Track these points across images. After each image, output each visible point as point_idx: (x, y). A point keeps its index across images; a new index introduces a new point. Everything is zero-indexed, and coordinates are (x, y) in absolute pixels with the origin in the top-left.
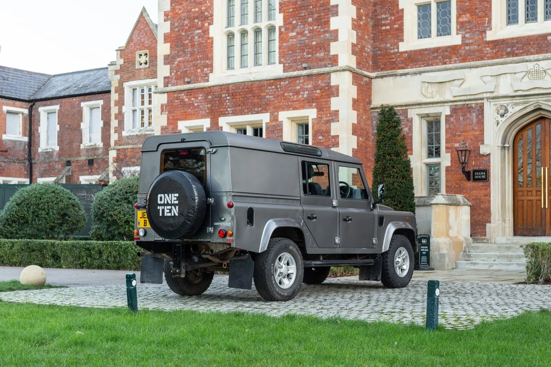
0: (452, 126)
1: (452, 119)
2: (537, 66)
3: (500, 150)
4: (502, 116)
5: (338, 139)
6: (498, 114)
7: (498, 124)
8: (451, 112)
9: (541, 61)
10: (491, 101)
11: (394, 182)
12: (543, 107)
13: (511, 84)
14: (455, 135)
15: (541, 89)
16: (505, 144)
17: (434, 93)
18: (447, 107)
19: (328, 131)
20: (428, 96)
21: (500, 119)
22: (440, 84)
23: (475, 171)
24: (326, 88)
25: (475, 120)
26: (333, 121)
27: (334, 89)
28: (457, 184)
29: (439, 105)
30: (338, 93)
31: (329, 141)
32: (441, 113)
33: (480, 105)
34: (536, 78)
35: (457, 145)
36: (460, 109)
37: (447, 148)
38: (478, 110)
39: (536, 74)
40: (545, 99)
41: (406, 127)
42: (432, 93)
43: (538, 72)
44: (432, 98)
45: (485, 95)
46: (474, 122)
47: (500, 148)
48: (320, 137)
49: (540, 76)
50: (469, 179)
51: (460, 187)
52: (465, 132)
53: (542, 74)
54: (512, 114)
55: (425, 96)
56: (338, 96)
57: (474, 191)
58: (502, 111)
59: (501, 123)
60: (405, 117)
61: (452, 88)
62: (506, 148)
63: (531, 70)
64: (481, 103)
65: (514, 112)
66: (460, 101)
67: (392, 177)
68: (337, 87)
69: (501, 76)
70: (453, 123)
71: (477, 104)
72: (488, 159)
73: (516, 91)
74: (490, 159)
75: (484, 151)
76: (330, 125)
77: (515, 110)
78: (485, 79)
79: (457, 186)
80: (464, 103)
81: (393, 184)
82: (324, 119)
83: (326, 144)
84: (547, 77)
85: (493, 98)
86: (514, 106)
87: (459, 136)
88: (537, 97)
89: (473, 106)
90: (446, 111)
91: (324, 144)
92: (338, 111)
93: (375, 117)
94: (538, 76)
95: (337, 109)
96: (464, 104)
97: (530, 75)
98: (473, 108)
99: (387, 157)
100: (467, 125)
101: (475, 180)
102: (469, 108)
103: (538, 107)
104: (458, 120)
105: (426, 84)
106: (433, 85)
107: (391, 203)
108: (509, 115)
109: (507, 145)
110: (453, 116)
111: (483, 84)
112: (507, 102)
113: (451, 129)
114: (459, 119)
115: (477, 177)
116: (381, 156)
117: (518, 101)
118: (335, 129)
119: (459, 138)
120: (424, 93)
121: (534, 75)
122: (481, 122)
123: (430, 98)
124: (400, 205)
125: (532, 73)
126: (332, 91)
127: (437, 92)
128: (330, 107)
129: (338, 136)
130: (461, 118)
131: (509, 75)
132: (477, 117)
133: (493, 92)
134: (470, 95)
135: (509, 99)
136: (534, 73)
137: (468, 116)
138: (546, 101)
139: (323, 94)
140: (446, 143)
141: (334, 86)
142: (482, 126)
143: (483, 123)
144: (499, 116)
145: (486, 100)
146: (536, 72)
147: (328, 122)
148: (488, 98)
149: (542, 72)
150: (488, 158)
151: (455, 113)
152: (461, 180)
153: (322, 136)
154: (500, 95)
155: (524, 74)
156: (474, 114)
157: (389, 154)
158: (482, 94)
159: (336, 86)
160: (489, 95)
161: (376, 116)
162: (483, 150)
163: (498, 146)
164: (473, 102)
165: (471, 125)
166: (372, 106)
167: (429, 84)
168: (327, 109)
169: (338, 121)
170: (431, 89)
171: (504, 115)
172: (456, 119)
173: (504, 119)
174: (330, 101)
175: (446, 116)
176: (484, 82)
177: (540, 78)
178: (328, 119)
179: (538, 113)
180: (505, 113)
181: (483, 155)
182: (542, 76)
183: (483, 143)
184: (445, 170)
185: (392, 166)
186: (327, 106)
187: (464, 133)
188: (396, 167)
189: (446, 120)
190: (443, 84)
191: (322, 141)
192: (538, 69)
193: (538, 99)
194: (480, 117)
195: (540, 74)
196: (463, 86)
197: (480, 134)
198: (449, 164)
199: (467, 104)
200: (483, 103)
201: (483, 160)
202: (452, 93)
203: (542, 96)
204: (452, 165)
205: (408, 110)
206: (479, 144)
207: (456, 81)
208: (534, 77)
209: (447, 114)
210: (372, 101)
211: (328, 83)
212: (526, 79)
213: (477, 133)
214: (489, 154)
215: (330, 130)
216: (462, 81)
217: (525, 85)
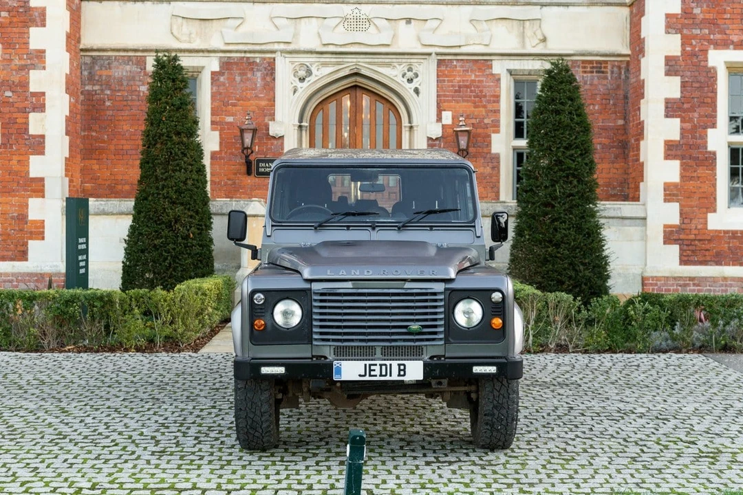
0: (222, 89)
1: (222, 79)
2: (357, 11)
3: (296, 131)
4: (302, 80)
5: (44, 100)
6: (294, 76)
7: (295, 92)
8: (220, 67)
9: (362, 5)
10: (287, 56)
11: (187, 179)
12: (363, 72)
13: (318, 33)
14: (226, 104)
15: (362, 46)
16: (302, 122)
17: (193, 36)
18: (214, 59)
19: (25, 84)
20: (184, 38)
21: (299, 85)
22: (202, 22)
23: (259, 161)
24: (21, 10)
25: (259, 83)
26: (34, 67)
27: (36, 14)
28: (229, 179)
29: (201, 54)
30: (44, 20)
31: (26, 100)
32: (203, 67)
33: (268, 60)
34: (355, 29)
35: (230, 119)
36: (236, 63)
37: (213, 123)
38: (265, 68)
39: (355, 23)
40: (368, 60)
41: (143, 85)
42: (190, 34)
43: (358, 20)
44: (190, 42)
45: (276, 47)
46: (258, 85)
47: (296, 128)
48: (8, 94)
49: (361, 26)
50: (249, 173)
51: (234, 183)
52: (242, 100)
53: (364, 23)
54: (317, 78)
55: (177, 39)
56: (44, 25)
57: (257, 191)
58: (302, 73)
59: (300, 90)
60: (141, 69)
61: (224, 30)
62: (304, 129)
63: (348, 17)
64: (270, 58)
65: (321, 76)
66: (237, 51)
67: (183, 170)
68: (43, 12)
69: (303, 20)
70: (224, 84)
71: (264, 59)
72: (279, 143)
73: (324, 45)
74: (282, 143)
75: (277, 132)
76: (28, 73)
77: (323, 73)
78: (277, 21)
79: (229, 182)
80: (243, 55)
81: (185, 183)
82: (17, 62)
83: (21, 105)
84: (372, 29)
85: (291, 52)
86: (320, 67)
87: (234, 105)
88: (357, 56)
89: (258, 61)
90: (213, 64)
91: (16, 105)
92: (44, 51)
93: (86, 64)
94: (358, 26)
95: (43, 48)
96: (244, 57)
97: (346, 23)
98: (257, 64)
99: (174, 137)
100: (246, 90)
101: (259, 174)
102: (251, 64)
103: (355, 71)
104: (232, 80)
105: (180, 20)
106: (191, 22)
107: (185, 214)
108: (312, 79)
109: (304, 124)
110: (224, 73)
111: (274, 29)
112: (311, 60)
113: (220, 94)
114: (234, 79)
115: (263, 170)
116: (163, 135)
117: (328, 60)
118: (37, 81)
119: (234, 108)
120: (175, 33)
121: (352, 24)
122: (270, 86)
123: (185, 41)
124: (197, 217)
125: (349, 20)
126: (31, 15)
127: (197, 33)
128: (29, 43)
129: (43, 94)
130: (238, 79)
131: (314, 20)
132: (264, 79)
133: (290, 43)
134: (253, 44)
135: (315, 55)
136: (352, 20)
137: (249, 76)
138: (369, 63)
139: (15, 20)
140: (212, 114)
141: (36, 8)
142: (271, 93)
143: (273, 89)
144: (297, 80)
145: (279, 53)
146: (355, 20)
147: (25, 68)
148: (282, 52)
149: (364, 20)
150: (280, 141)
151: (227, 69)
152: (235, 174)
153: (13, 92)
154: (302, 49)
155: (338, 20)
156: (259, 74)
157: (178, 134)
158: (272, 45)
159: (40, 8)
160: (282, 47)
161: (89, 62)
162: (274, 130)
163: (294, 125)
164: (257, 55)
165: (253, 89)
166: (81, 46)
167: (185, 21)
168: (23, 46)
169: (44, 68)
170: (186, 28)
171: (304, 79)
172: (228, 79)
173: (305, 84)
174: (28, 33)
175: (213, 73)
176: (276, 26)
177: (361, 29)
178: (23, 63)
179: (353, 79)
180: (306, 77)
181: (274, 137)
182: (364, 26)
183: (273, 119)
184: (209, 157)
185: (182, 153)
186: (22, 41)
187: (241, 102)
188: (188, 156)
189: (212, 79)
190: (207, 22)
191: (11, 100)
192: (358, 15)
193: (359, 60)
194: (268, 79)
195: (361, 23)
196: (241, 30)
197: (268, 105)
198: (217, 148)
199: (248, 58)
200: (274, 59)
201: (272, 144)
202: (223, 38)
203: (364, 56)
204: (221, 151)
205: (147, 58)
206: (266, 121)
207: (229, 20)
208: (352, 26)
209: (213, 70)
210: (82, 38)
211: (25, 2)
212: (341, 28)
213: (263, 103)
214: (283, 136)
215: (28, 83)
216: (240, 21)
217: (340, 37)
